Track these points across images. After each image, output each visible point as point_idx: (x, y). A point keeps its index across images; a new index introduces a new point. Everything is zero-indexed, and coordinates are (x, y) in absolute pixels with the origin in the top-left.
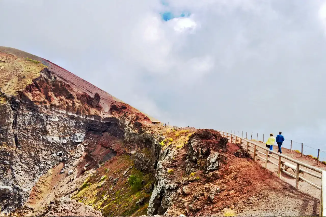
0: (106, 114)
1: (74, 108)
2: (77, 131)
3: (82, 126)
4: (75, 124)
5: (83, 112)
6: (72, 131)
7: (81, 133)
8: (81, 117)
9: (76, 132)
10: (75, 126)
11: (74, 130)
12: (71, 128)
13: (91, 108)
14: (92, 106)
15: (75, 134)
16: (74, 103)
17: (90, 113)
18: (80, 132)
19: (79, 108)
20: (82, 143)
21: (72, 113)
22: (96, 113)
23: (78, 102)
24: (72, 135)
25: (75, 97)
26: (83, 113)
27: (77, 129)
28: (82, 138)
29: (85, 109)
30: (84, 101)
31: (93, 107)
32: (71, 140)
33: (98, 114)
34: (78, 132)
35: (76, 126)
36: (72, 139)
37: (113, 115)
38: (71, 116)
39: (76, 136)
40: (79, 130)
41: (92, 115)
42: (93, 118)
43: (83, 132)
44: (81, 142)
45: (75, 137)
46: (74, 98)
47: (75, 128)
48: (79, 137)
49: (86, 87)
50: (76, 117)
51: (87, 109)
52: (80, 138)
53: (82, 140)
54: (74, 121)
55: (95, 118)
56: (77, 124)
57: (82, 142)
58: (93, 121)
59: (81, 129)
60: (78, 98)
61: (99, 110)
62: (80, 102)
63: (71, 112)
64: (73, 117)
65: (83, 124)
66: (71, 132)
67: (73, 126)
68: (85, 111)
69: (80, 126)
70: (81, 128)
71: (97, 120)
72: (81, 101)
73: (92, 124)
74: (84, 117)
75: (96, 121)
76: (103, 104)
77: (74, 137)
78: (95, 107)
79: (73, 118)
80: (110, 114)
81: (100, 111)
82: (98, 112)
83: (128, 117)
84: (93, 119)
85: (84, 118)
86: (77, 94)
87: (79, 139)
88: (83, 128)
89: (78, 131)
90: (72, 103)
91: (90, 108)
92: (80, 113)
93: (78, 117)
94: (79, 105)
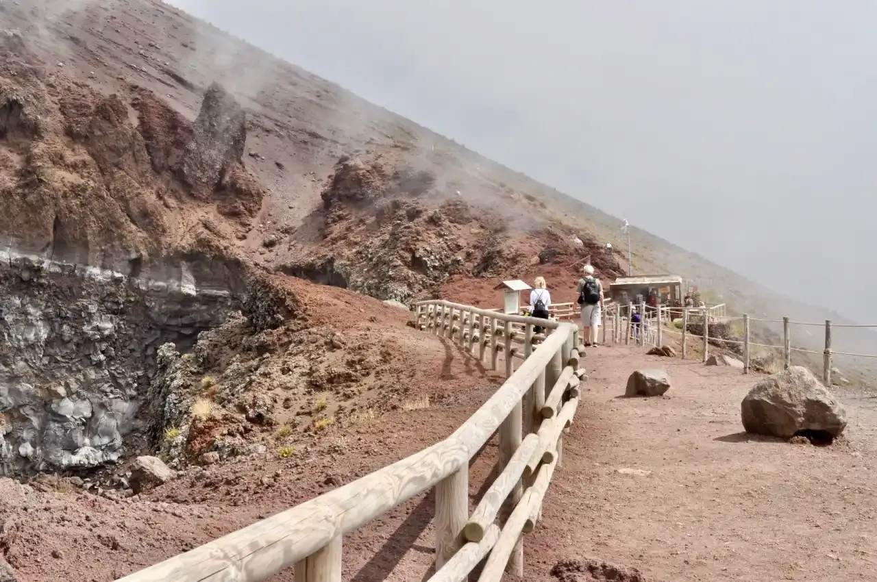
0: (287, 238)
1: (30, 205)
2: (67, 386)
3: (105, 339)
4: (52, 330)
5: (110, 230)
6: (24, 386)
7: (96, 398)
8: (95, 271)
9: (61, 390)
10: (49, 342)
11: (42, 375)
12: (22, 364)
13: (179, 199)
14: (186, 188)
15: (53, 406)
16: (33, 171)
17: (165, 240)
18: (88, 389)
19: (75, 202)
20: (107, 476)
21: (20, 246)
22: (205, 234)
23: (70, 157)
24: (27, 411)
25: (51, 122)
26: (106, 242)
27: (70, 370)
28: (108, 433)
29: (127, 210)
30: (118, 152)
31: (192, 197)
32: (26, 449)
33: (223, 243)
34: (74, 387)
35: (55, 340)
36: (34, 445)
37: (334, 241)
38: (12, 266)
39: (60, 419)
40: (80, 376)
41: (176, 252)
42: (188, 275)
43: (118, 386)
44: (101, 467)
45: (54, 426)
46: (34, 131)
47: (52, 358)
48: (89, 425)
49: (164, 50)
50: (53, 275)
51: (135, 210)
52: (95, 433)
53: (111, 448)
54: (36, 306)
55: (199, 281)
56: (61, 325)
57: (111, 462)
58: (188, 299)
59: (99, 365)
60: (71, 135)
61: (233, 214)
62: (85, 164)
63: (13, 239)
64: (26, 275)
65: (108, 326)
66: (19, 393)
67: (31, 346)
68: (119, 226)
69: (86, 342)
70: (95, 358)
71: (214, 292)
72: (93, 155)
73: (185, 326)
74: (118, 275)
75: (214, 299)
76: (278, 165)
77: (44, 428)
78: (206, 192)
79: (29, 283)
80: (316, 241)
81: (244, 220)
82: (227, 227)
83: (413, 252)
84: (190, 288)
85: (117, 281)
86: (69, 99)
87: (79, 438)
88: (110, 358)
89: (72, 380)
90: (18, 167)
91: (172, 202)
92: (86, 245)
93: (72, 274)
94: (72, 178)
